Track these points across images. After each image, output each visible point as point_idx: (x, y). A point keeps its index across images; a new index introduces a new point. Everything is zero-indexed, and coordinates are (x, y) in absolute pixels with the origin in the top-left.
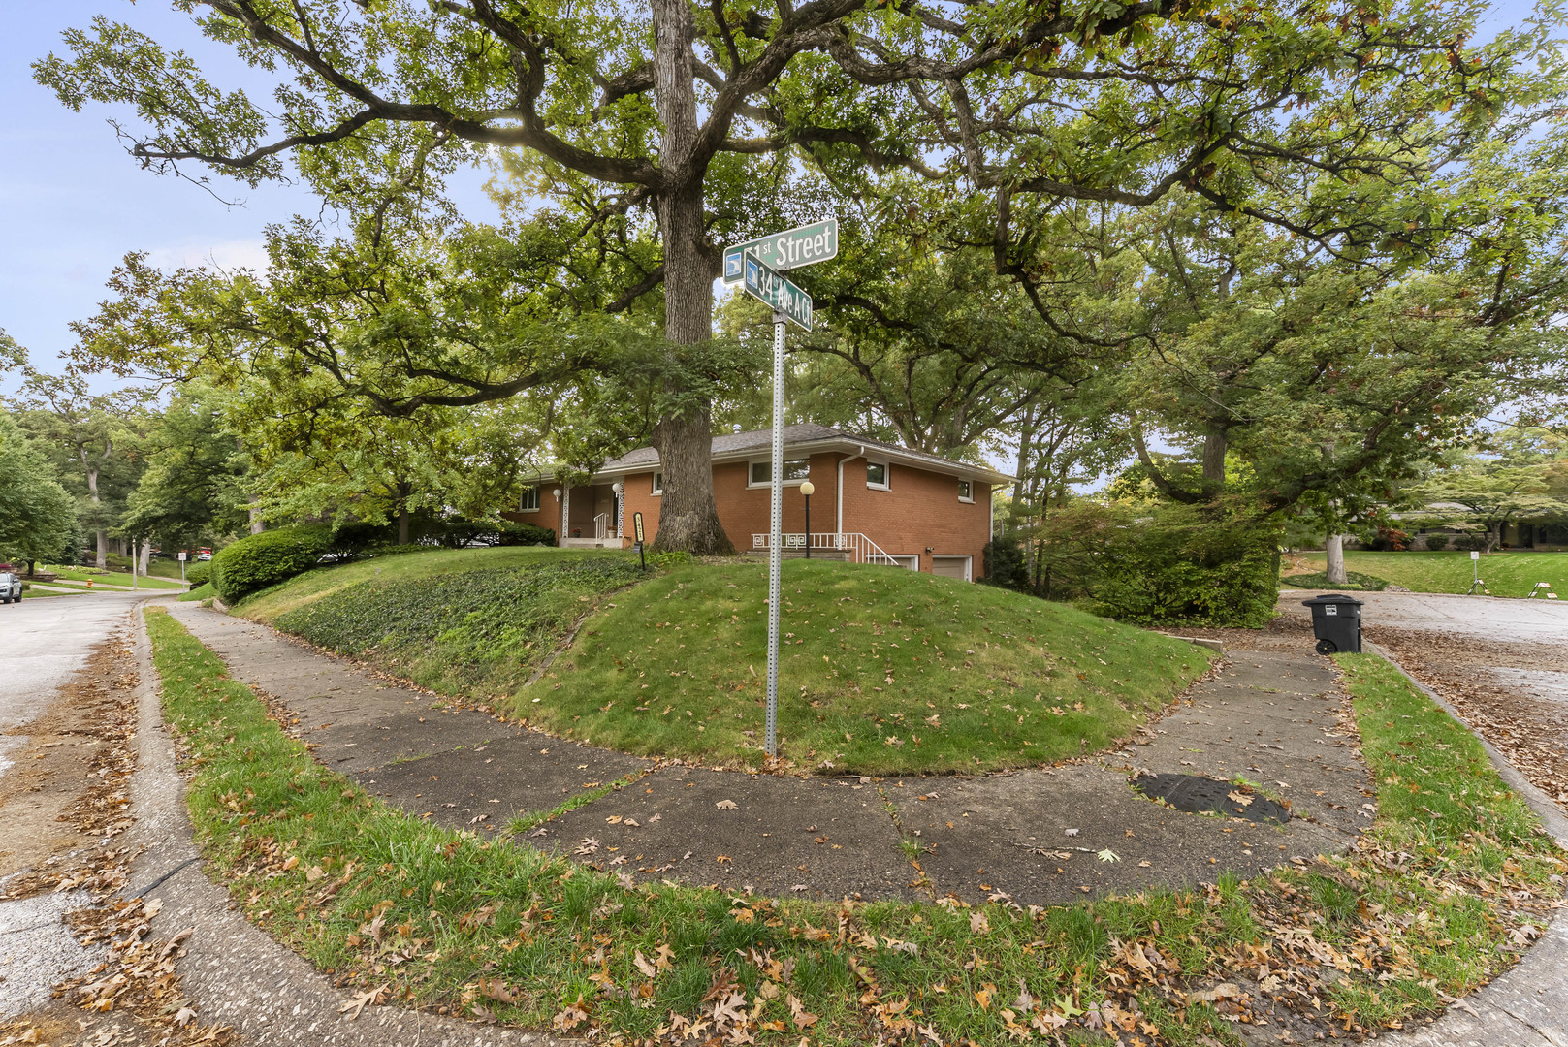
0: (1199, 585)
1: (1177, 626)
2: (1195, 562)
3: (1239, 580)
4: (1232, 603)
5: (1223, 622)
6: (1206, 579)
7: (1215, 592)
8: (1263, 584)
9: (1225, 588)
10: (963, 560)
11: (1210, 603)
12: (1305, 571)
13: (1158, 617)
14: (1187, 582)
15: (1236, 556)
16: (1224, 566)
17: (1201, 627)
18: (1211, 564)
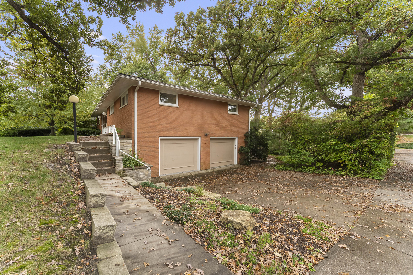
0: (342, 152)
1: (329, 174)
2: (340, 139)
3: (366, 150)
4: (362, 162)
5: (356, 173)
6: (345, 149)
7: (351, 156)
8: (383, 152)
9: (358, 154)
10: (234, 139)
11: (347, 162)
12: (406, 142)
13: (318, 168)
14: (334, 150)
15: (366, 136)
16: (357, 142)
17: (342, 175)
18: (350, 140)
